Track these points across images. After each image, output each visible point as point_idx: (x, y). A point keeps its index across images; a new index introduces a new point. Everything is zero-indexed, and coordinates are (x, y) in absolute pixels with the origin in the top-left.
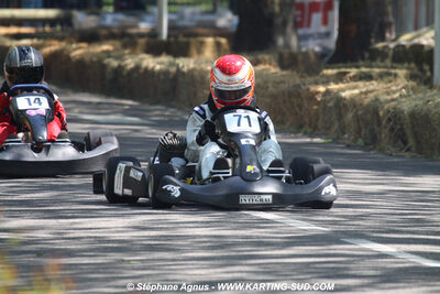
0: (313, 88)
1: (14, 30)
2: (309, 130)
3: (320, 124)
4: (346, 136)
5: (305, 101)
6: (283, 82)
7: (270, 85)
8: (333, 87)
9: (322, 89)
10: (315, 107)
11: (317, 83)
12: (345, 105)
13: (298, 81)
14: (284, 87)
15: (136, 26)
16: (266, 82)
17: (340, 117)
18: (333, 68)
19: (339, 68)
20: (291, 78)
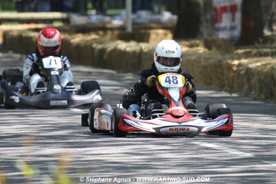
0: (230, 61)
1: (33, 26)
2: (228, 89)
3: (235, 85)
4: (253, 92)
5: (225, 71)
6: (211, 58)
7: (202, 60)
8: (244, 61)
9: (236, 62)
10: (232, 74)
11: (233, 59)
12: (252, 73)
13: (220, 57)
14: (211, 61)
15: (110, 23)
16: (199, 58)
17: (249, 80)
18: (241, 49)
19: (245, 49)
20: (216, 55)
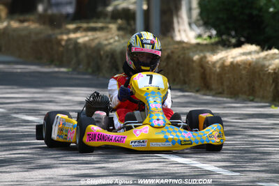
0: (59, 37)
2: (58, 63)
3: (65, 59)
5: (55, 46)
6: (41, 33)
7: (33, 35)
8: (72, 36)
9: (65, 37)
10: (61, 49)
13: (50, 32)
14: (41, 36)
16: (30, 33)
18: (73, 24)
